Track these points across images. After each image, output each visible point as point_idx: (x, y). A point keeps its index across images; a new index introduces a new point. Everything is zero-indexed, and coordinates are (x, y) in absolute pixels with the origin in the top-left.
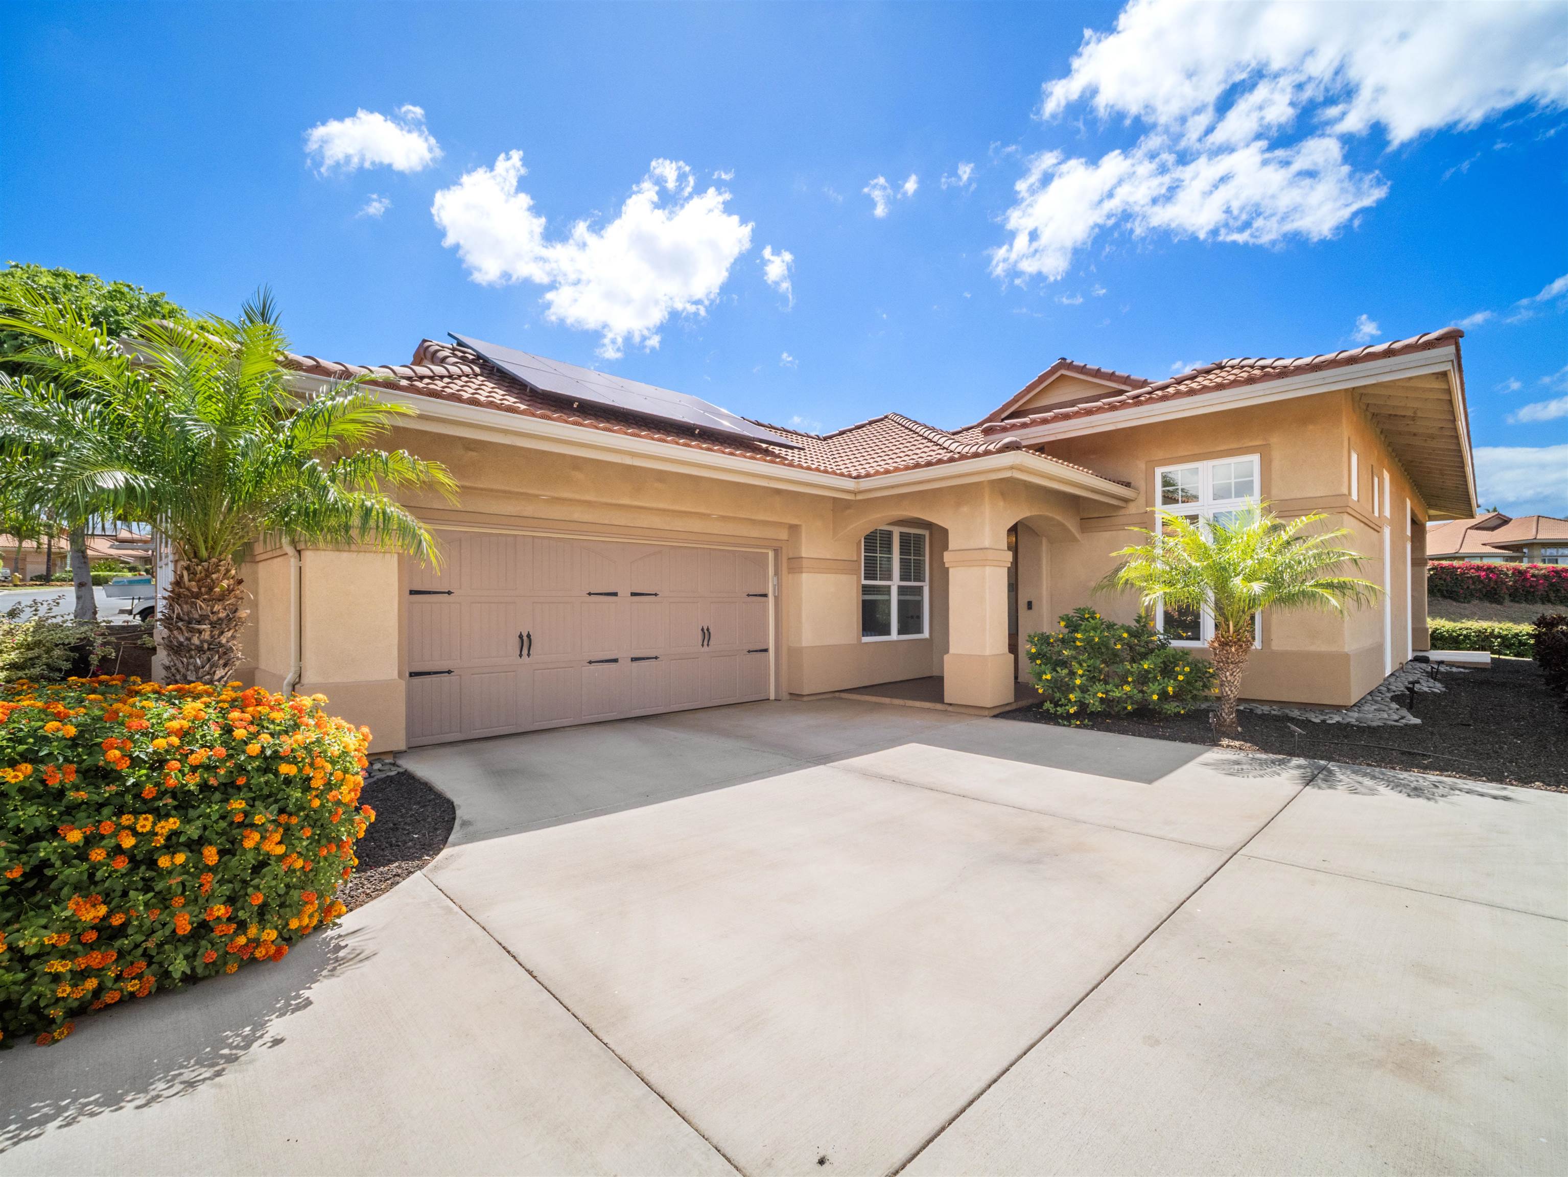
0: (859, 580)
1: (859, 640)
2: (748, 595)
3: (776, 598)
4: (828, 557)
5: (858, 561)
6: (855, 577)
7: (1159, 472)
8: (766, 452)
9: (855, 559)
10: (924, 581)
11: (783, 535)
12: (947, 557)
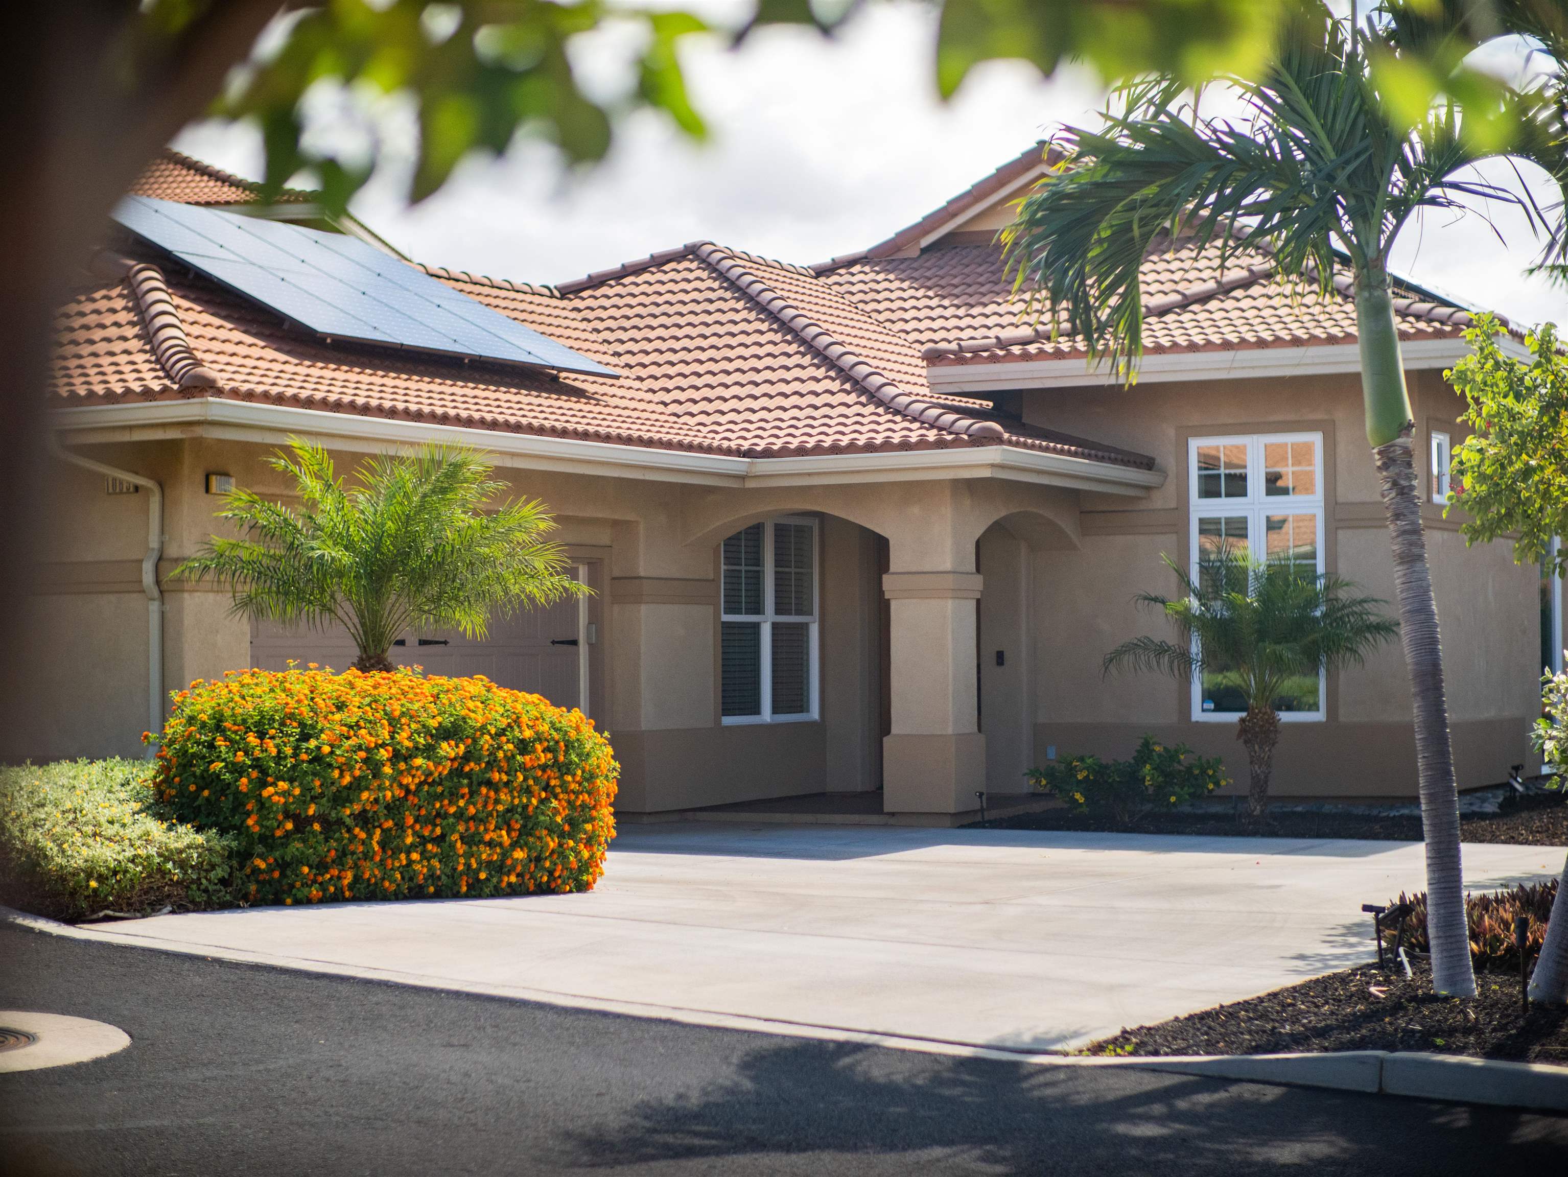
0: (717, 615)
1: (718, 722)
2: (554, 642)
3: (594, 648)
4: (677, 575)
5: (715, 581)
6: (710, 609)
7: (1196, 445)
8: (579, 393)
9: (711, 577)
10: (811, 613)
11: (604, 537)
12: (888, 581)
